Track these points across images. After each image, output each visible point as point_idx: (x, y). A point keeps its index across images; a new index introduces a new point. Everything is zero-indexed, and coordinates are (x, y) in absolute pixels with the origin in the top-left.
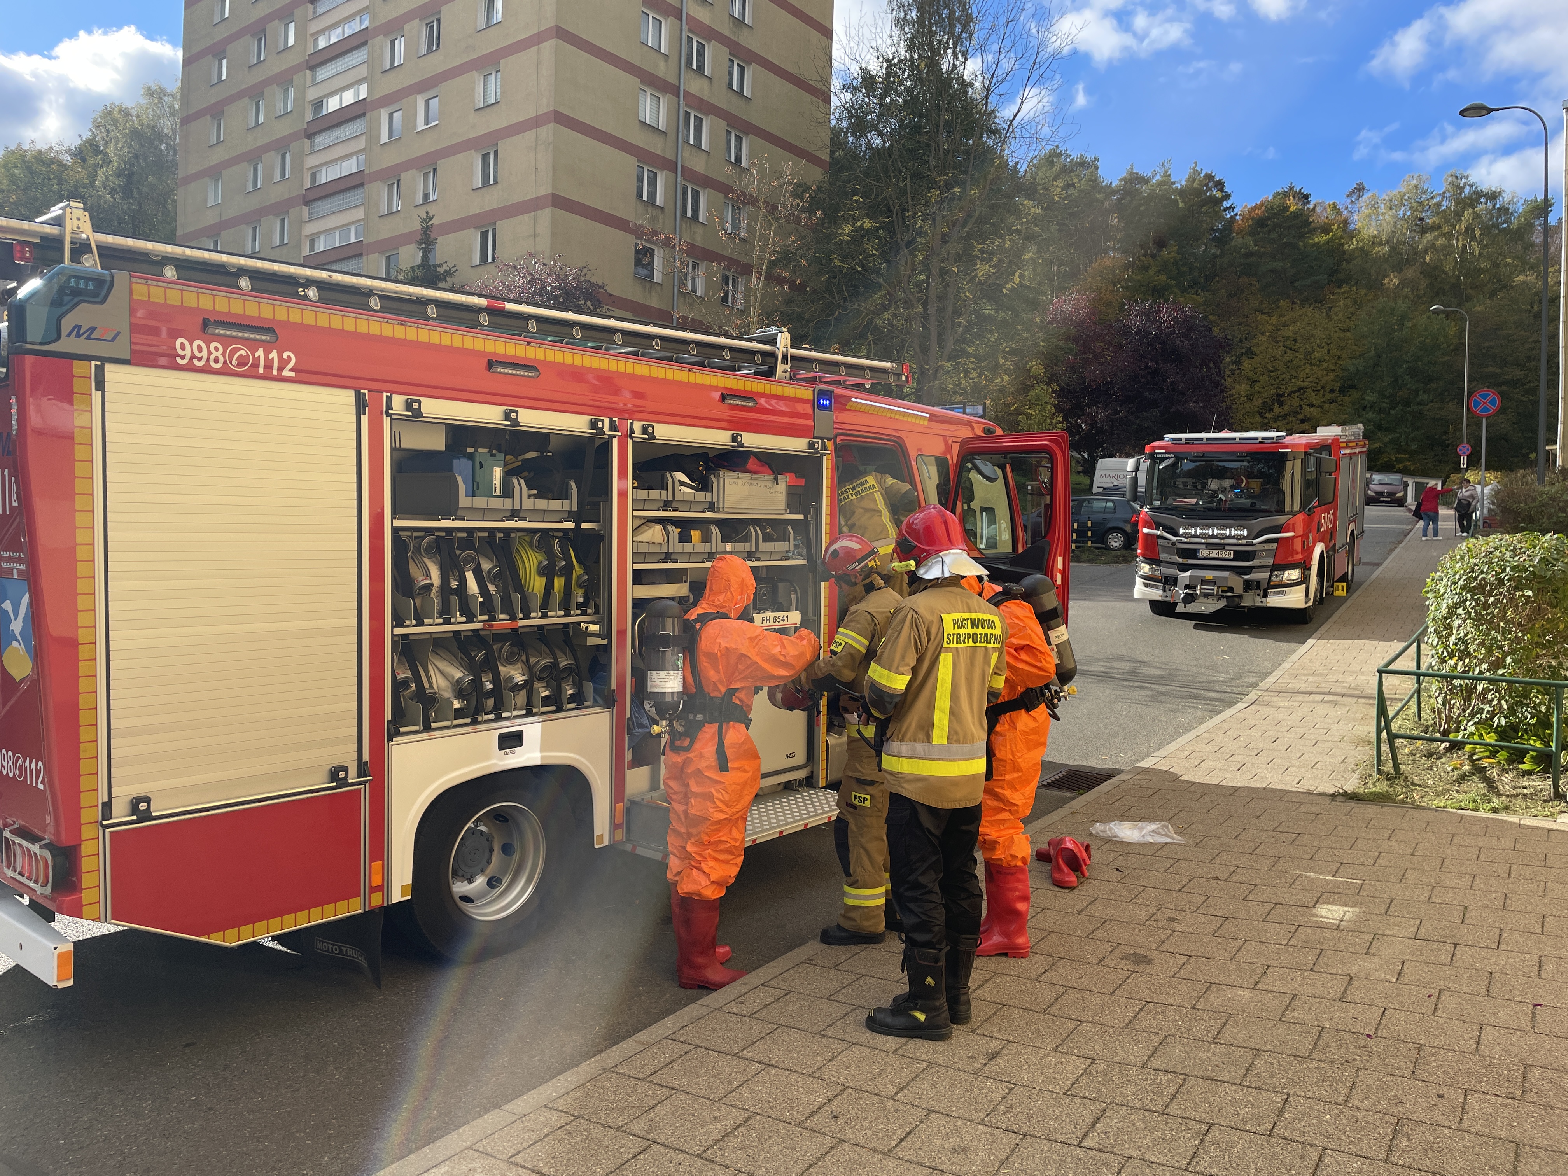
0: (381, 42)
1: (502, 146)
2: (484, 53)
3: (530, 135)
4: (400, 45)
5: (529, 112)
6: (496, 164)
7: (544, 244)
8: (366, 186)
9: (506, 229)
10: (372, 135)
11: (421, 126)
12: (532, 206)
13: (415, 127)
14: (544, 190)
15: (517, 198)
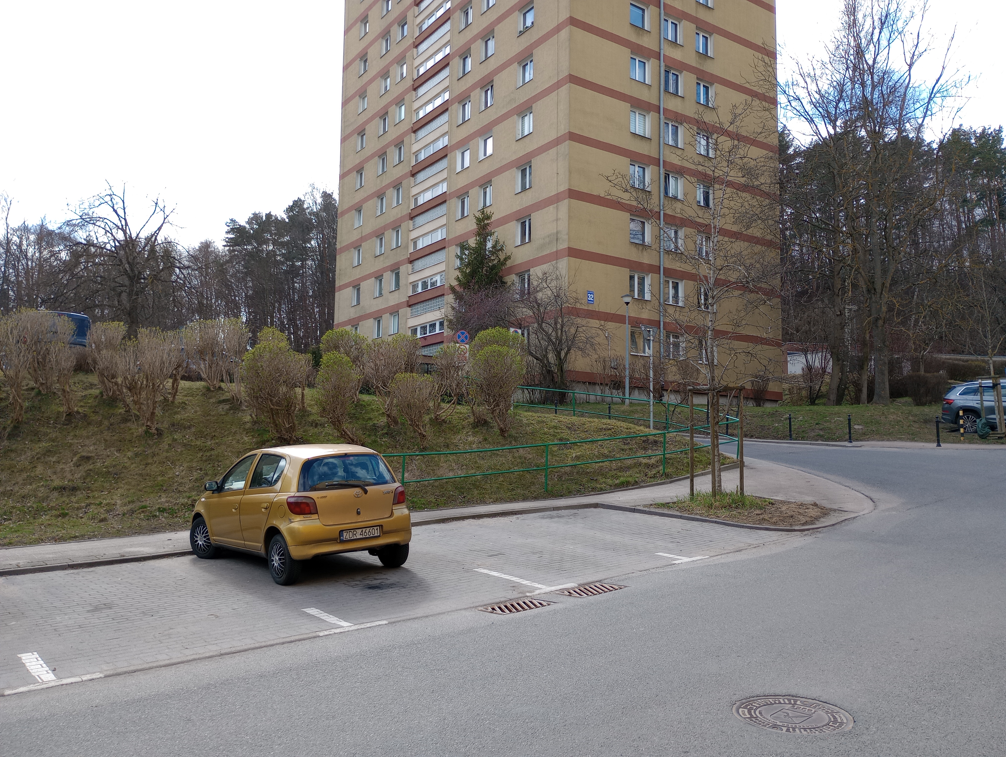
0: (456, 108)
1: (534, 162)
2: (522, 102)
3: (553, 152)
4: (468, 108)
5: (553, 136)
6: (530, 174)
7: (563, 226)
8: (447, 202)
9: (537, 218)
10: (451, 168)
11: (482, 157)
12: (555, 200)
13: (477, 159)
14: (563, 187)
15: (545, 196)
